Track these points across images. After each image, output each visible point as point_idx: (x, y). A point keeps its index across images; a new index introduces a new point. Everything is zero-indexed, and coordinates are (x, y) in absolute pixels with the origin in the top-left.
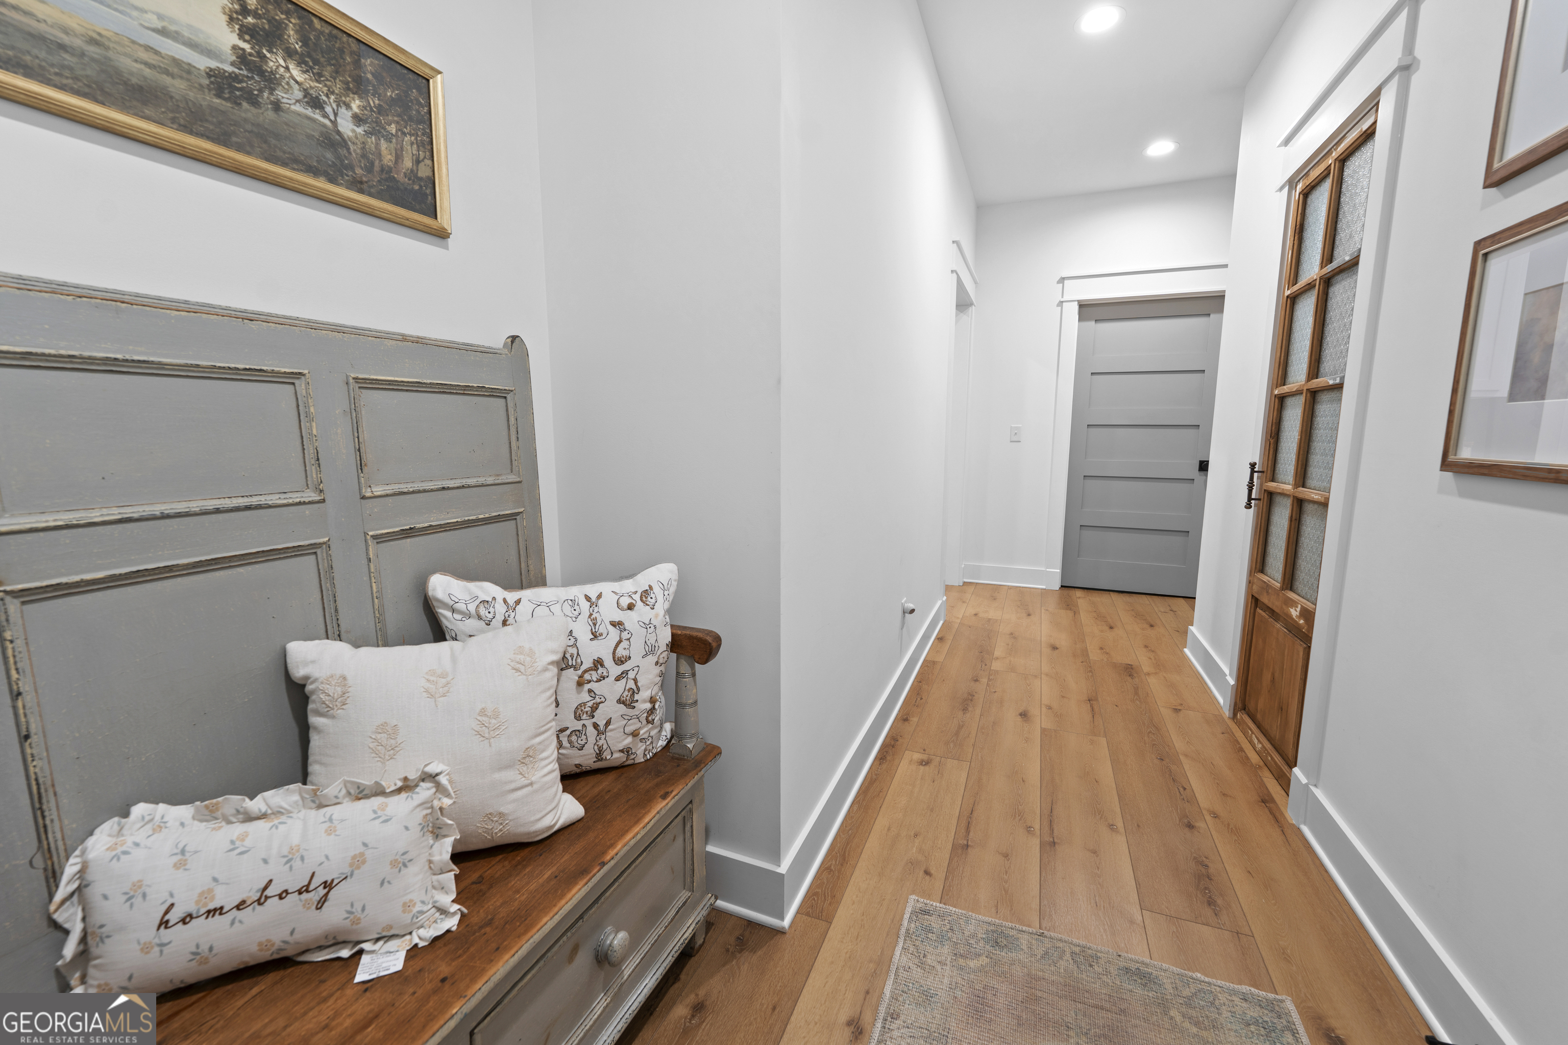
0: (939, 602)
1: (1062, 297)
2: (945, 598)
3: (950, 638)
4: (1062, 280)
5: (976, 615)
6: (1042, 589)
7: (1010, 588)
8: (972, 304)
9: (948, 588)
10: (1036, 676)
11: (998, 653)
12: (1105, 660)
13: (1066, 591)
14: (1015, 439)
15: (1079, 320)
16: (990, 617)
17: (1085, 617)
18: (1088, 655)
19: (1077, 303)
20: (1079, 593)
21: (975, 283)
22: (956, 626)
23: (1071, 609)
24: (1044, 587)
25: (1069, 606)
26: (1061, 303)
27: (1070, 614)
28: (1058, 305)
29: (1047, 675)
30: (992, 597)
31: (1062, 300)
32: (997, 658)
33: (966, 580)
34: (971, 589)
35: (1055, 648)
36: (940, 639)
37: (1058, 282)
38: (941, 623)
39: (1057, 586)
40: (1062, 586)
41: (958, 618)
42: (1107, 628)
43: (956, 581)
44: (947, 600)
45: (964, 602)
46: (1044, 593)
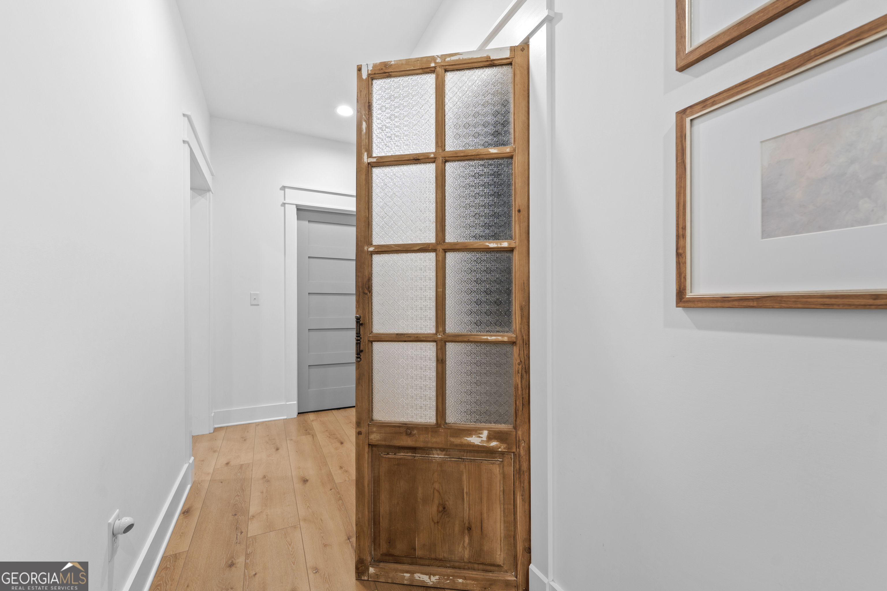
0: (186, 466)
1: (285, 200)
2: (192, 458)
3: (198, 505)
4: (284, 188)
5: (227, 464)
6: (284, 419)
7: (258, 424)
8: (209, 190)
9: (196, 439)
10: (295, 527)
11: (253, 509)
12: (347, 479)
13: (302, 417)
14: (254, 302)
15: (298, 219)
16: (242, 463)
17: (321, 438)
18: (333, 479)
19: (295, 206)
20: (311, 416)
21: (212, 175)
22: (206, 485)
23: (309, 434)
24: (285, 417)
25: (307, 430)
26: (284, 204)
27: (309, 438)
28: (282, 205)
29: (305, 520)
30: (242, 438)
31: (284, 202)
32: (253, 516)
33: (216, 426)
34: (222, 434)
35: (305, 481)
36: (186, 512)
37: (281, 189)
38: (189, 486)
39: (295, 414)
40: (299, 413)
41: (208, 474)
42: (338, 444)
43: (206, 429)
44: (194, 459)
45: (215, 452)
46: (286, 422)
